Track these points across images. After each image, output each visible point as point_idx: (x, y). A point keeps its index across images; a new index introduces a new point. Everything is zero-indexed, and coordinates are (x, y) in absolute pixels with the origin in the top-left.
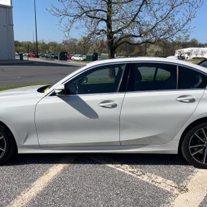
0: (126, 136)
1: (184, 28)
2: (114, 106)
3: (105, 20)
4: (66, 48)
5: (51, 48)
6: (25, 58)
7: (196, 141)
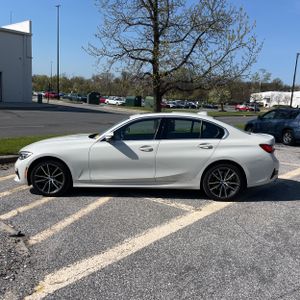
0: (160, 174)
1: (244, 74)
2: (151, 150)
3: (150, 61)
4: (98, 87)
5: (75, 85)
6: (44, 101)
7: (214, 179)
